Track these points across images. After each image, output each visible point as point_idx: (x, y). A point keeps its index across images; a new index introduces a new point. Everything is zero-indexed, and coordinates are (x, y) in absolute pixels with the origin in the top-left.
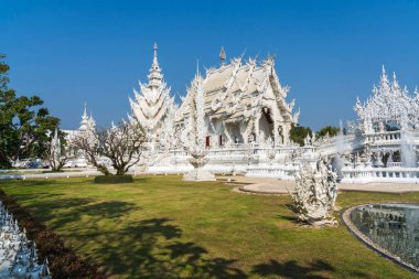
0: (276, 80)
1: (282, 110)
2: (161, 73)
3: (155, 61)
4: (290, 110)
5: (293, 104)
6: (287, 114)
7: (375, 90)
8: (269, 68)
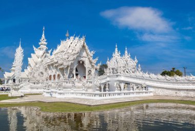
0: (87, 47)
1: (91, 62)
2: (46, 42)
3: (43, 36)
4: (95, 62)
5: (97, 59)
6: (93, 64)
7: (113, 55)
8: (82, 42)
